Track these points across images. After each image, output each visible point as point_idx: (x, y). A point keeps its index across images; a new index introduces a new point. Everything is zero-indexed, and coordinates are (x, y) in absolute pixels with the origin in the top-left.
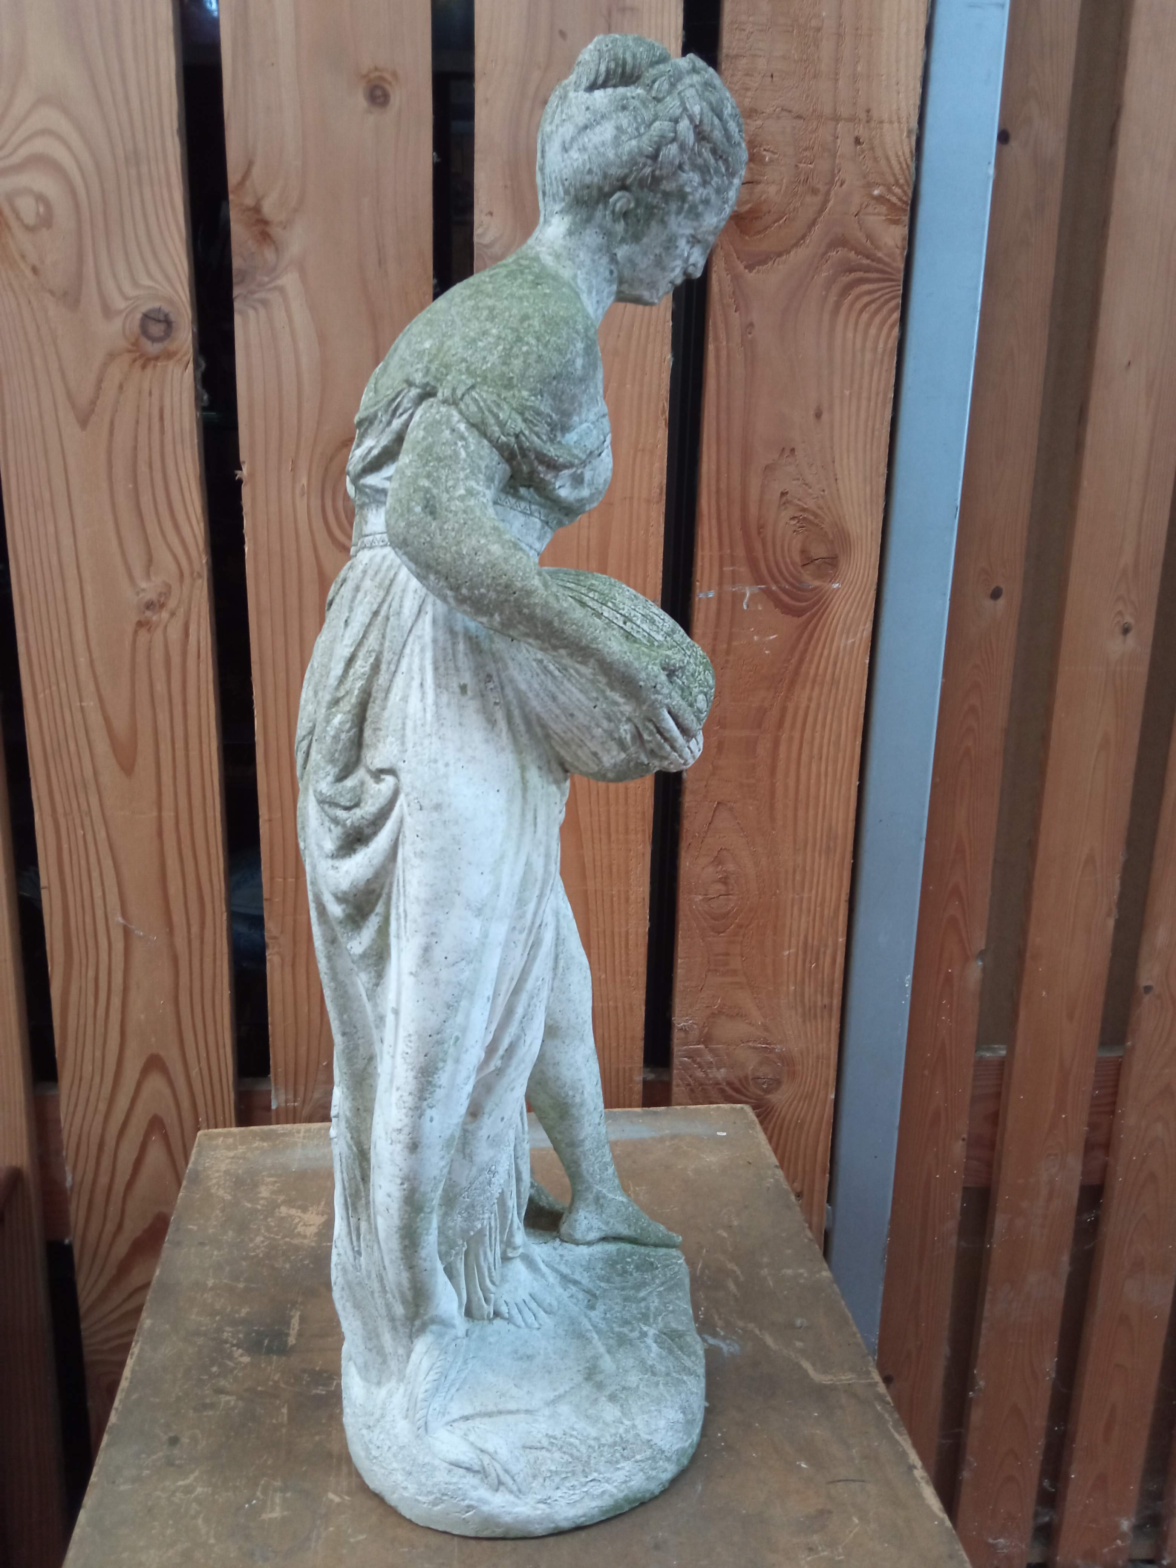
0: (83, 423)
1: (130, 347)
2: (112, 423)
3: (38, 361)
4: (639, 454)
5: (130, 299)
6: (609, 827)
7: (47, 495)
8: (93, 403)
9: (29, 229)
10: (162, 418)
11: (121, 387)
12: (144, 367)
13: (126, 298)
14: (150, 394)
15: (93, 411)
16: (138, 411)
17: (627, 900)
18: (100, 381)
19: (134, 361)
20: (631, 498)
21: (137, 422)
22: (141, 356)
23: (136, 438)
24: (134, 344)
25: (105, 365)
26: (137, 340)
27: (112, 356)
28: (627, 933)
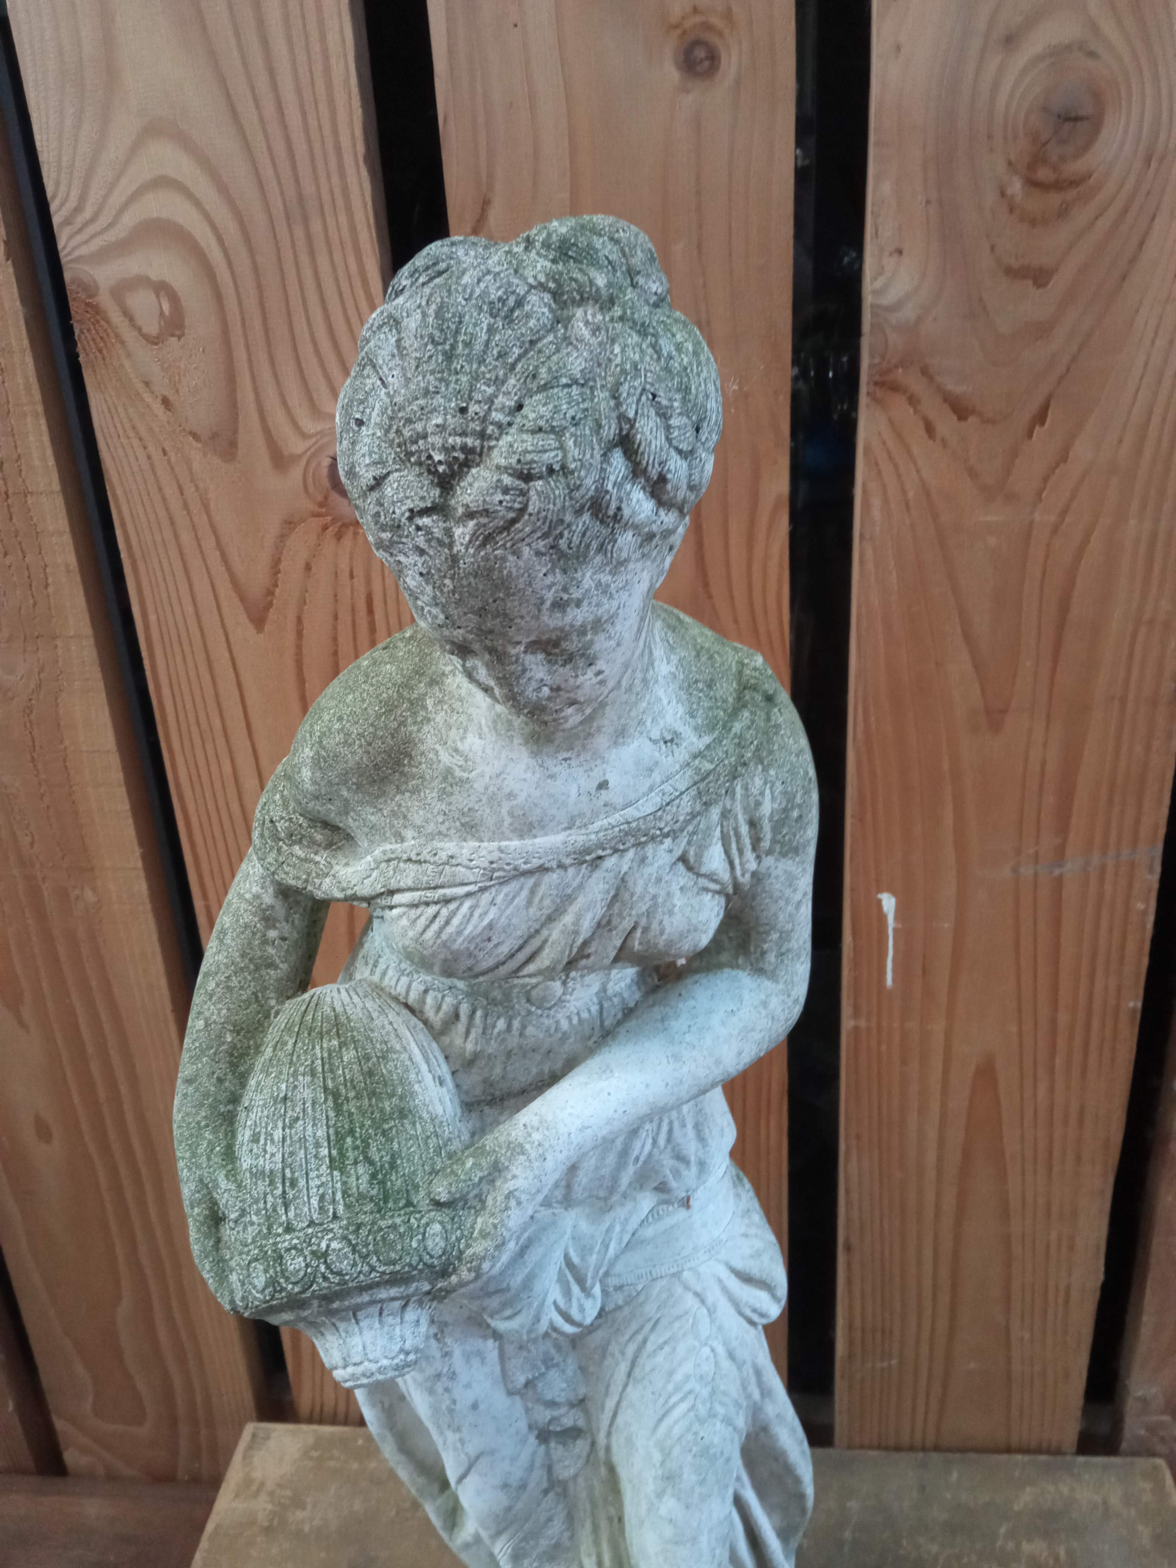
0: (259, 621)
1: (316, 509)
2: (299, 620)
3: (186, 537)
4: (1143, 629)
5: (311, 436)
6: (1050, 1154)
7: (217, 723)
8: (270, 593)
9: (154, 341)
10: (370, 611)
11: (308, 567)
12: (339, 536)
13: (304, 436)
14: (352, 576)
15: (271, 604)
16: (336, 601)
17: (1071, 1248)
18: (276, 563)
19: (325, 528)
20: (1123, 701)
21: (336, 618)
22: (334, 521)
23: (335, 639)
24: (321, 505)
25: (282, 538)
26: (326, 498)
27: (290, 524)
28: (1068, 1289)
